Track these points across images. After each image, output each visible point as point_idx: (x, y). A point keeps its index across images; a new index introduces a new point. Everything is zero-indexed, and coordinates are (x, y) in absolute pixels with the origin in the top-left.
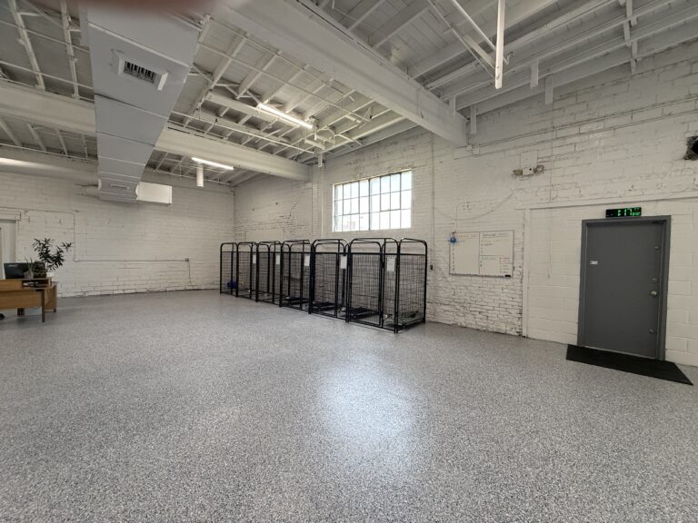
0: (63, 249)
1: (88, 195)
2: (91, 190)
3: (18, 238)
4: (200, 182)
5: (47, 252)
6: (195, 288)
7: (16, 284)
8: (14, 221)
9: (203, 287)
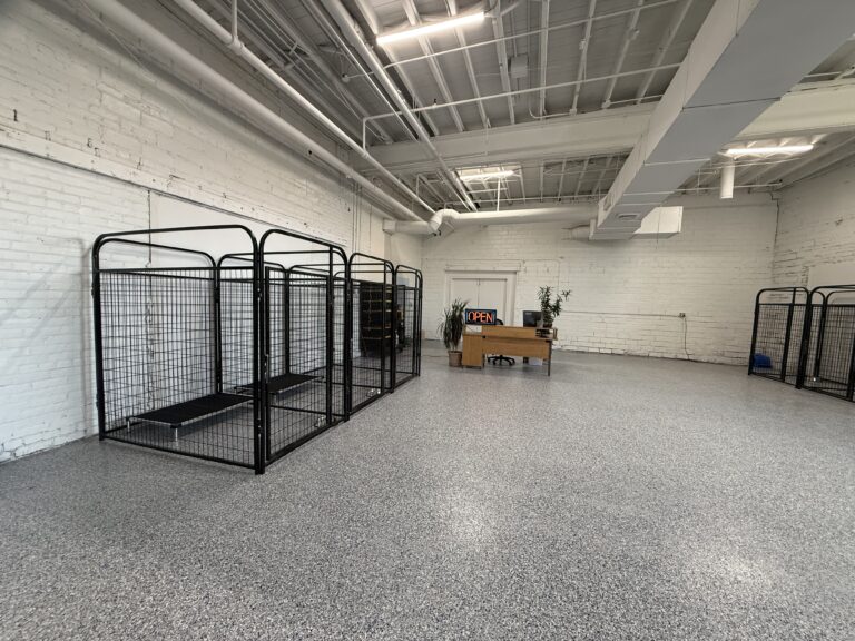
0: (563, 298)
1: (574, 239)
2: (578, 232)
3: (518, 288)
4: (728, 191)
5: (548, 300)
6: (691, 358)
7: (532, 333)
8: (515, 272)
9: (704, 359)
